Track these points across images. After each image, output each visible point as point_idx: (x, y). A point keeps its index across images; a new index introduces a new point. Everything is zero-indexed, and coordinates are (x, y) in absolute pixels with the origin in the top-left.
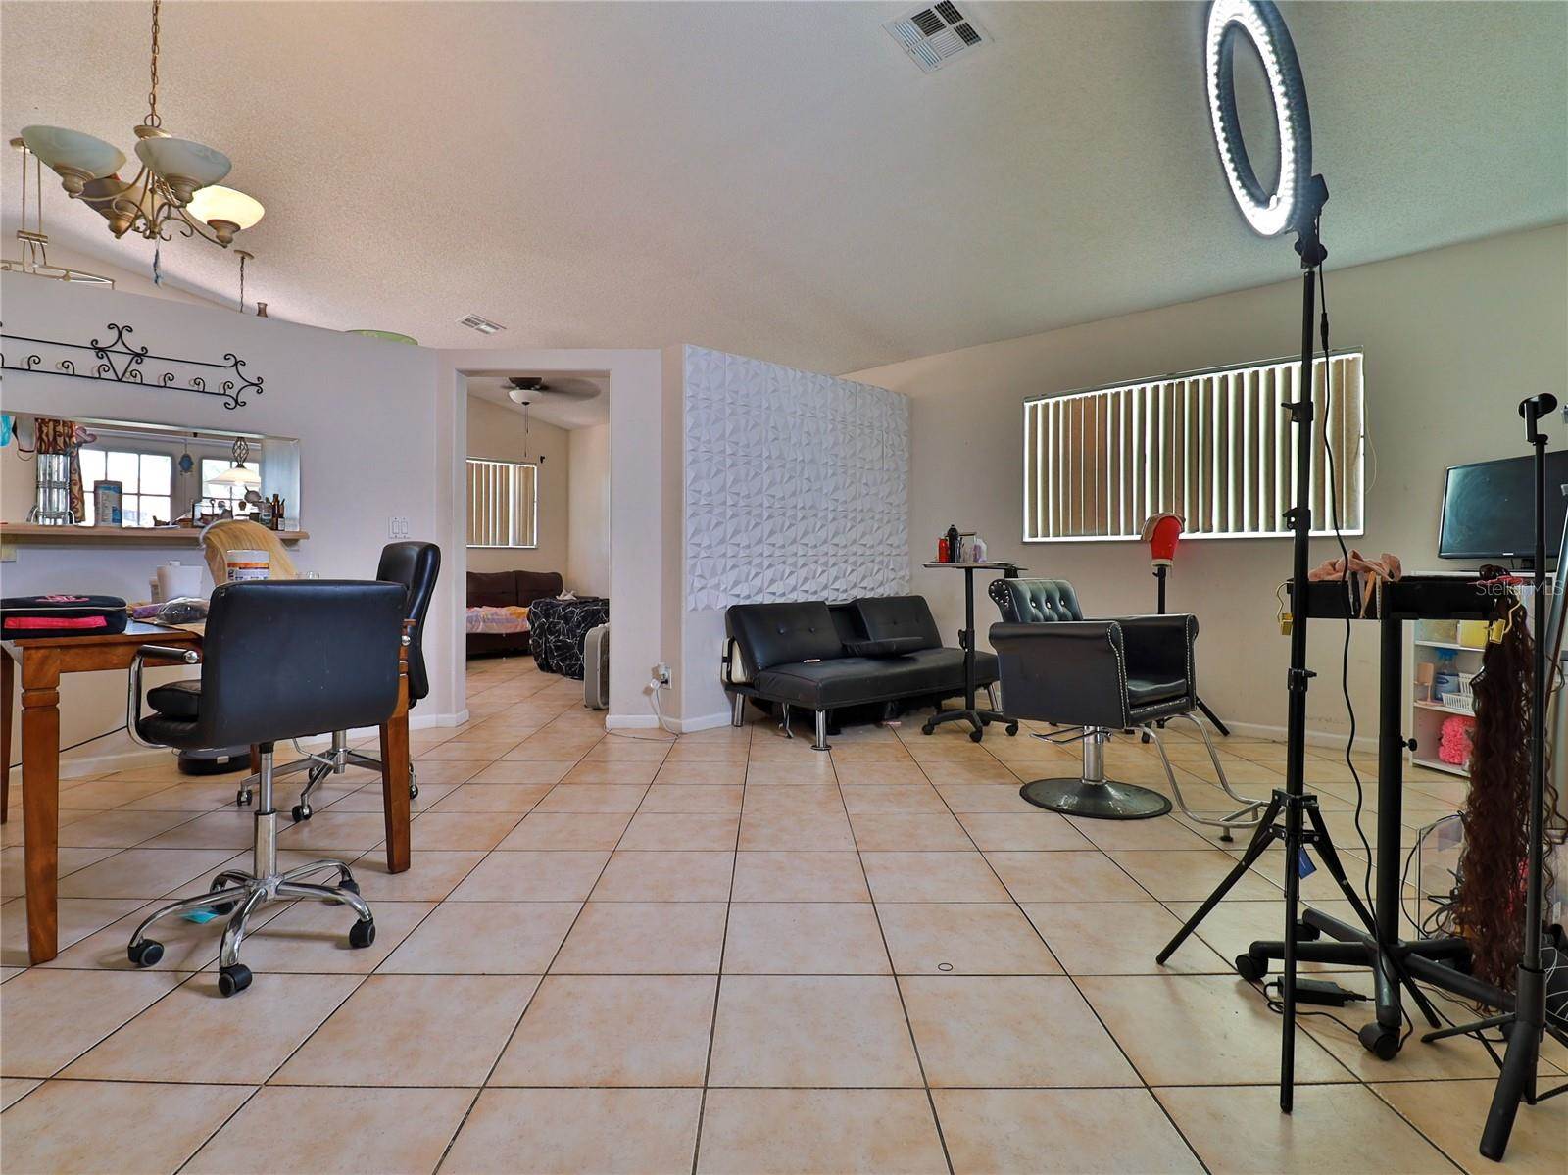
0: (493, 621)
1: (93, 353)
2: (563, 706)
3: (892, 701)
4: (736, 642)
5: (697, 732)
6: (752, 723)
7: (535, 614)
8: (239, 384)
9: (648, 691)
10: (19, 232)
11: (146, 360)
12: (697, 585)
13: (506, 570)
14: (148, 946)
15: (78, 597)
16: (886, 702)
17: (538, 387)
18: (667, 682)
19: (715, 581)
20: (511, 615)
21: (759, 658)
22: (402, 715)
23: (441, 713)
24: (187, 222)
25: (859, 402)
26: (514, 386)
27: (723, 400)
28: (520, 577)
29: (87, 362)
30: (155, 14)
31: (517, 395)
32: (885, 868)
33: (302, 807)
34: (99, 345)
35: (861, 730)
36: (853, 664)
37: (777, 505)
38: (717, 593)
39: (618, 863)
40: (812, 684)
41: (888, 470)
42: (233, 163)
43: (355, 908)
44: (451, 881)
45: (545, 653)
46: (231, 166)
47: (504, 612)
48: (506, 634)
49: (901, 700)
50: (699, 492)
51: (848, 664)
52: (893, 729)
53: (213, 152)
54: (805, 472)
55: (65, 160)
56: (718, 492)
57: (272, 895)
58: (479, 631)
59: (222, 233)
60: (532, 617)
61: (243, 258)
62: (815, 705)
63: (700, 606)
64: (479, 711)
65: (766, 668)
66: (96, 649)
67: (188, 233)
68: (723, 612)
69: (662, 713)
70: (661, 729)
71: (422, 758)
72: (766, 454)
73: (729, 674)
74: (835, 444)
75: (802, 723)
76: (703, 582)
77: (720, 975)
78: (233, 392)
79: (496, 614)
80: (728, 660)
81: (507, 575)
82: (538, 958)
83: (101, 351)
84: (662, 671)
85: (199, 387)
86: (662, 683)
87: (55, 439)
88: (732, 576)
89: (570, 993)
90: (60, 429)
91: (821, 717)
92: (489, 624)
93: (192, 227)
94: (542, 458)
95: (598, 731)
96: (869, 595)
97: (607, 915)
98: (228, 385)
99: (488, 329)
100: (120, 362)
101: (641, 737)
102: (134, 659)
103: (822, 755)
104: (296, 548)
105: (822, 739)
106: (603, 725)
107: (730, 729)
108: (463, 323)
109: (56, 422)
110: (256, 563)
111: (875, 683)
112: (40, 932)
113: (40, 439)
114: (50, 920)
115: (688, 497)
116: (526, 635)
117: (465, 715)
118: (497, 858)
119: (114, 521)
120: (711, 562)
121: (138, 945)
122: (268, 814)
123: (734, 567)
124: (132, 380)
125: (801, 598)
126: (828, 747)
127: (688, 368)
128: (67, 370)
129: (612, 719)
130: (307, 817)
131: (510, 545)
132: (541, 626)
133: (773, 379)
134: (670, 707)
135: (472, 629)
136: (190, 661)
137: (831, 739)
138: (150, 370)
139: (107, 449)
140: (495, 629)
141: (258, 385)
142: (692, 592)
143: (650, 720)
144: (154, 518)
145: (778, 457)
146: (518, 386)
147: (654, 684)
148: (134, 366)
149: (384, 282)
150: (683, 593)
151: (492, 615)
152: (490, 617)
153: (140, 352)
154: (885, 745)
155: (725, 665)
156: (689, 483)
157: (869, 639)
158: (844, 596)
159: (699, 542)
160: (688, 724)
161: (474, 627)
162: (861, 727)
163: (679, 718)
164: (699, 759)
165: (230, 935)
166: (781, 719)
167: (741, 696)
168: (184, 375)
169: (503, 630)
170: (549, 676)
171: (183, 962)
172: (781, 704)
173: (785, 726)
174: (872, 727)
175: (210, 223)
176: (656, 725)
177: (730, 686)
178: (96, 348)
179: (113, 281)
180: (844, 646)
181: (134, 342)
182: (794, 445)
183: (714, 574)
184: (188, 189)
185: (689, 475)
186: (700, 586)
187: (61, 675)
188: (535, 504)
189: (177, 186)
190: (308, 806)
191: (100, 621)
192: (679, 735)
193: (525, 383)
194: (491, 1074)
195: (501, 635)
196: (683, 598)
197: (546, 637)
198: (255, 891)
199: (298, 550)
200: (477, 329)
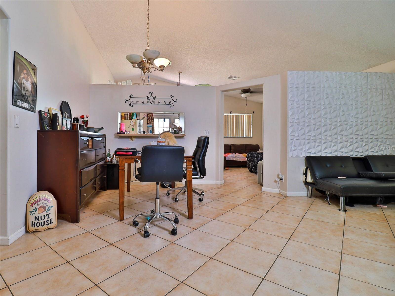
0: (238, 157)
1: (147, 99)
2: (252, 183)
3: (381, 197)
4: (308, 169)
5: (293, 197)
6: (316, 197)
7: (248, 156)
8: (172, 101)
9: (276, 182)
10: (141, 77)
11: (156, 99)
12: (293, 149)
13: (243, 144)
14: (136, 222)
15: (129, 148)
16: (378, 197)
17: (250, 92)
18: (282, 179)
19: (301, 147)
20: (243, 156)
21: (318, 175)
22: (191, 180)
23: (217, 180)
24: (155, 68)
25: (369, 79)
26: (243, 93)
27: (304, 87)
28: (247, 145)
29: (146, 101)
30: (148, 25)
31: (243, 95)
32: (352, 263)
33: (177, 198)
34: (148, 97)
35: (365, 206)
36: (361, 180)
37: (328, 121)
38: (302, 152)
39: (247, 232)
40: (339, 186)
41: (386, 105)
42: (160, 52)
43: (173, 225)
44: (200, 225)
45: (251, 167)
46: (160, 53)
47: (241, 155)
48: (242, 161)
49: (386, 198)
50: (294, 118)
51: (358, 180)
52: (382, 208)
53: (155, 51)
54: (342, 108)
55: (133, 61)
56: (302, 118)
57: (158, 217)
58: (234, 160)
59: (162, 68)
60: (248, 157)
61: (180, 73)
62: (340, 194)
63: (294, 156)
64: (228, 181)
65: (320, 179)
66: (131, 159)
67: (155, 70)
68: (304, 158)
69: (280, 189)
70: (280, 194)
71: (209, 191)
72: (323, 103)
73: (306, 179)
74: (357, 97)
75: (335, 200)
76: (295, 148)
77: (263, 279)
78: (171, 104)
79: (239, 156)
80: (306, 174)
81: (243, 145)
82: (211, 253)
83: (148, 98)
84: (280, 176)
85: (165, 103)
86: (280, 179)
87: (150, 117)
88: (307, 146)
89: (215, 266)
90: (151, 115)
91: (342, 199)
92: (237, 158)
93: (156, 68)
94: (254, 112)
95: (259, 192)
96: (375, 154)
97: (236, 247)
98: (170, 102)
99: (235, 78)
100: (151, 100)
101: (272, 196)
102: (134, 162)
103: (343, 213)
104: (183, 138)
105: (342, 207)
106: (261, 190)
107: (306, 198)
108: (228, 78)
109: (150, 114)
110: (162, 142)
111: (370, 189)
112: (121, 214)
113: (148, 117)
114: (123, 212)
115: (289, 120)
116: (246, 162)
117: (223, 182)
118: (215, 222)
119: (150, 133)
120: (298, 141)
121: (134, 221)
122: (158, 199)
123: (308, 143)
124: (153, 103)
125: (339, 154)
126: (345, 211)
127: (289, 78)
128: (143, 103)
129: (263, 189)
130: (178, 201)
131: (244, 137)
132: (250, 159)
133: (326, 77)
134: (283, 187)
135: (232, 159)
136: (139, 163)
137: (348, 208)
138: (156, 101)
139: (158, 118)
140: (239, 160)
141: (176, 101)
142: (291, 151)
143: (277, 191)
144: (159, 132)
145: (328, 104)
146: (244, 93)
147: (278, 180)
148: (154, 100)
149: (208, 72)
150: (288, 152)
151: (238, 156)
152: (237, 156)
153: (154, 97)
154: (375, 214)
155: (304, 176)
156: (290, 115)
157: (373, 171)
158: (362, 154)
159: (294, 135)
160: (289, 194)
161: (233, 159)
162: (364, 206)
163: (286, 191)
164: (290, 206)
165: (147, 223)
166: (325, 197)
167: (311, 187)
168: (162, 101)
169: (241, 160)
170: (252, 174)
171: (141, 227)
172: (326, 192)
173: (327, 200)
174: (371, 206)
175: (160, 67)
176: (279, 192)
177: (306, 183)
178: (147, 98)
179: (156, 84)
180: (358, 173)
181: (154, 95)
182: (336, 99)
183: (300, 145)
184: (152, 61)
185: (290, 113)
186: (294, 149)
187: (125, 164)
188: (252, 125)
189: (150, 60)
190: (178, 198)
191: (131, 153)
192: (286, 197)
193: (246, 91)
194: (185, 279)
195: (240, 161)
196: (288, 153)
197: (251, 163)
198: (155, 215)
199: (184, 139)
200: (232, 79)
